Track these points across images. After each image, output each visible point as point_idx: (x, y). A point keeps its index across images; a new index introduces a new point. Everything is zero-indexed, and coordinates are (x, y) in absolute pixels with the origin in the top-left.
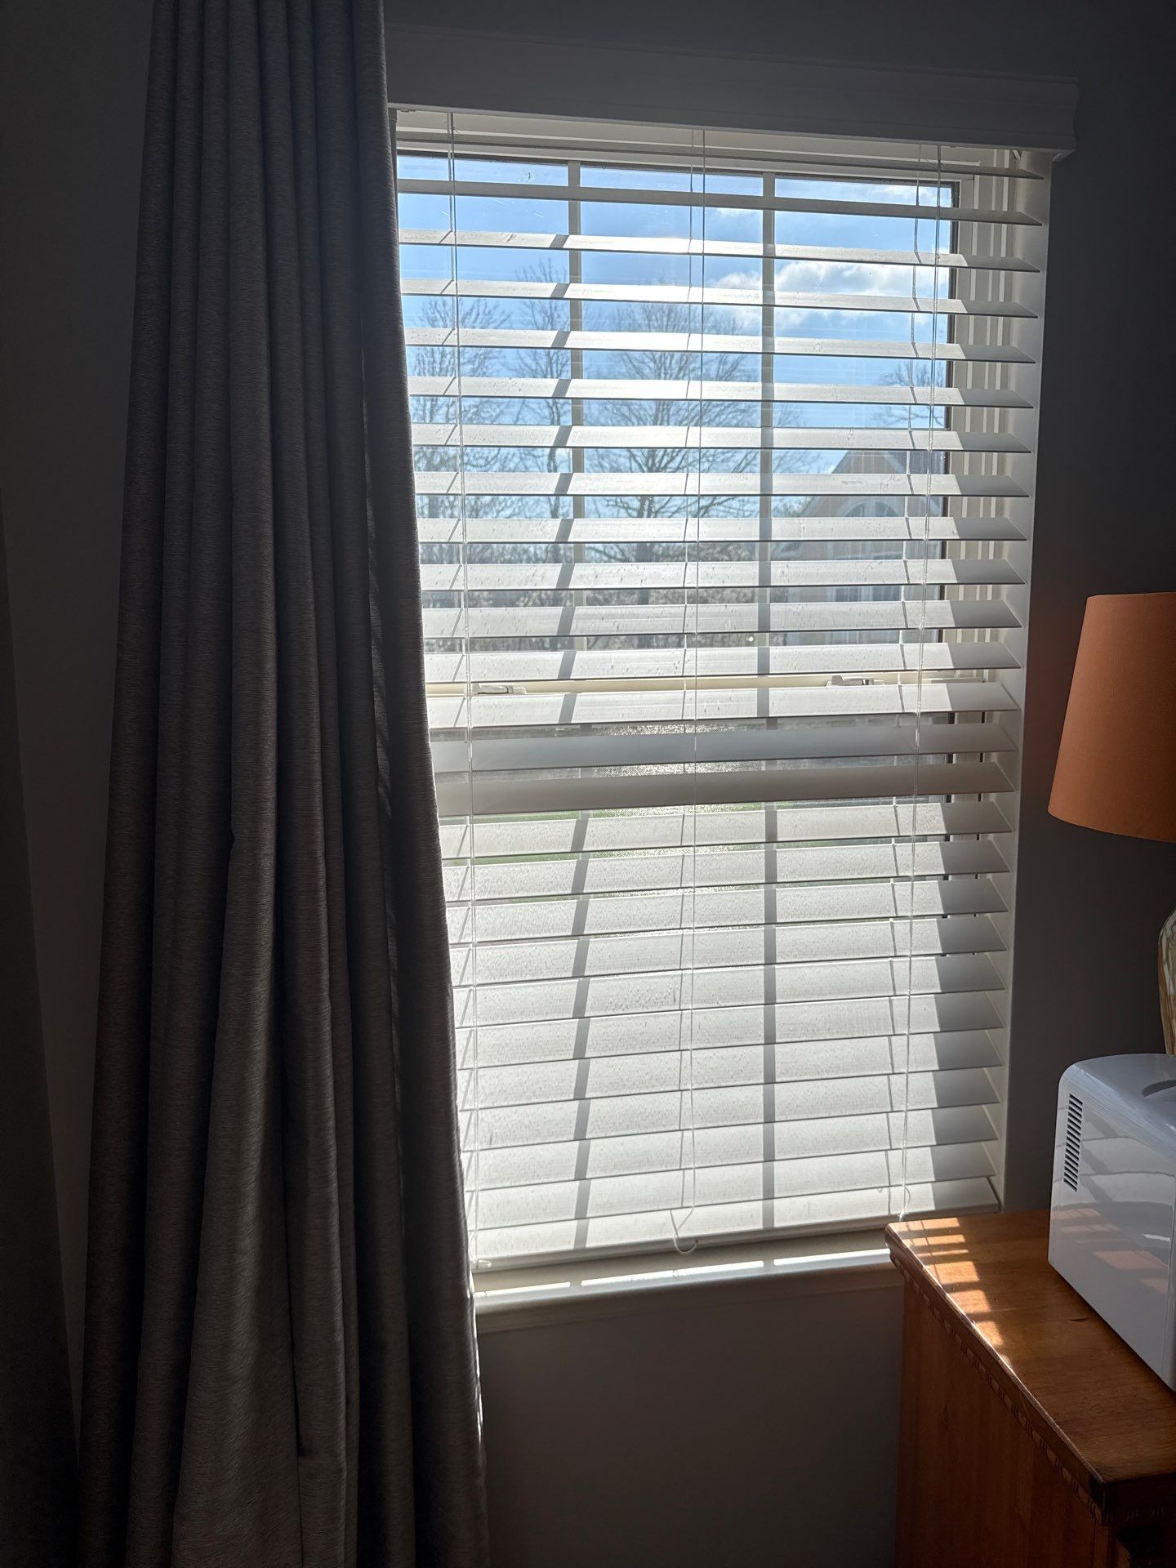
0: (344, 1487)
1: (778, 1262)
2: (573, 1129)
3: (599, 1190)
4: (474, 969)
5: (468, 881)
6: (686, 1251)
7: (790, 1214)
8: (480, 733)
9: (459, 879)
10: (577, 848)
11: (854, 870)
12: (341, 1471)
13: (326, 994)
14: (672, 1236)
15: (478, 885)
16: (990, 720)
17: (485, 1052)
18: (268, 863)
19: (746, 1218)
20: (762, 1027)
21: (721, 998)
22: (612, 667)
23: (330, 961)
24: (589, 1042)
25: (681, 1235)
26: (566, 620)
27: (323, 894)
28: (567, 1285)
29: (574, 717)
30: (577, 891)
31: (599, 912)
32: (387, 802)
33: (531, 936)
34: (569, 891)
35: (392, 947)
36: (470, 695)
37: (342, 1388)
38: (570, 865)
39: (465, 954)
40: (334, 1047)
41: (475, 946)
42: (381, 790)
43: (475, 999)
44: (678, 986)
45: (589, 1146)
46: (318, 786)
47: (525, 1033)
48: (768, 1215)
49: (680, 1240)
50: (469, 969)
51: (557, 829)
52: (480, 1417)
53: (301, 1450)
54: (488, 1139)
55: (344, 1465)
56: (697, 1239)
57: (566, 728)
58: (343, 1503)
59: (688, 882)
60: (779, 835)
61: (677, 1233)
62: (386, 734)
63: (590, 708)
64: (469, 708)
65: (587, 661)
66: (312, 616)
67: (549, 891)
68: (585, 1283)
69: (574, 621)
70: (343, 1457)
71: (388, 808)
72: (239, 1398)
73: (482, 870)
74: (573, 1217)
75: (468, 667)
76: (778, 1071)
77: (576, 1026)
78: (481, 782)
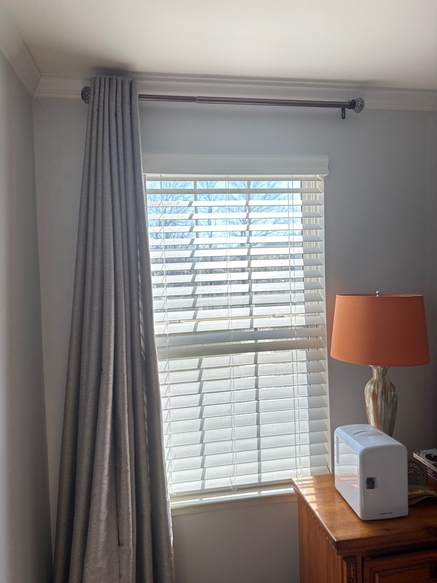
0: (132, 556)
1: (262, 492)
2: (200, 453)
3: (209, 471)
4: (169, 404)
5: (168, 378)
6: (234, 489)
7: (266, 477)
8: (170, 335)
9: (165, 377)
10: (199, 367)
11: (281, 372)
12: (131, 551)
13: (126, 412)
14: (230, 485)
15: (170, 379)
16: (319, 327)
17: (173, 429)
18: (111, 376)
19: (252, 479)
20: (256, 420)
21: (243, 411)
22: (208, 315)
23: (128, 402)
24: (204, 426)
25: (233, 484)
26: (195, 303)
27: (126, 384)
28: (199, 500)
29: (197, 329)
30: (199, 380)
31: (207, 386)
32: (144, 356)
33: (186, 394)
34: (197, 380)
35: (145, 398)
36: (168, 324)
37: (131, 526)
38: (198, 372)
39: (167, 400)
40: (129, 427)
41: (170, 397)
42: (142, 353)
43: (170, 413)
44: (230, 408)
45: (205, 458)
46: (125, 354)
47: (186, 423)
48: (260, 478)
49: (233, 486)
50: (168, 405)
51: (193, 362)
52: (172, 539)
53: (119, 544)
54: (175, 456)
55: (132, 549)
56: (238, 486)
57: (195, 332)
58: (131, 560)
59: (232, 376)
60: (258, 362)
61: (232, 484)
62: (144, 337)
63: (203, 326)
64: (167, 328)
65: (201, 313)
66: (124, 309)
67: (191, 380)
68: (204, 499)
69: (197, 303)
70: (131, 547)
71: (144, 358)
72: (103, 526)
73: (172, 374)
74: (200, 479)
75: (167, 317)
76: (261, 433)
77: (200, 421)
78: (171, 349)
